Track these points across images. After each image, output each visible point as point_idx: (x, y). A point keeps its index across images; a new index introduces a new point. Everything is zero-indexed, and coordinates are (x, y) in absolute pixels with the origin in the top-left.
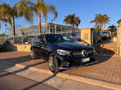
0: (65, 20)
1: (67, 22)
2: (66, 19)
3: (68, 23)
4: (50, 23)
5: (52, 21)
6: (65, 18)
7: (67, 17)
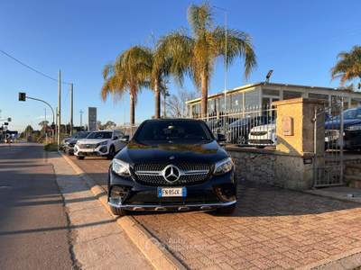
0: (341, 67)
1: (347, 73)
2: (344, 62)
3: (351, 75)
4: (262, 84)
5: (268, 77)
6: (342, 58)
7: (346, 55)
